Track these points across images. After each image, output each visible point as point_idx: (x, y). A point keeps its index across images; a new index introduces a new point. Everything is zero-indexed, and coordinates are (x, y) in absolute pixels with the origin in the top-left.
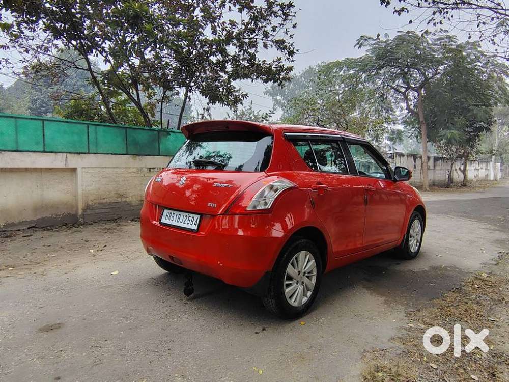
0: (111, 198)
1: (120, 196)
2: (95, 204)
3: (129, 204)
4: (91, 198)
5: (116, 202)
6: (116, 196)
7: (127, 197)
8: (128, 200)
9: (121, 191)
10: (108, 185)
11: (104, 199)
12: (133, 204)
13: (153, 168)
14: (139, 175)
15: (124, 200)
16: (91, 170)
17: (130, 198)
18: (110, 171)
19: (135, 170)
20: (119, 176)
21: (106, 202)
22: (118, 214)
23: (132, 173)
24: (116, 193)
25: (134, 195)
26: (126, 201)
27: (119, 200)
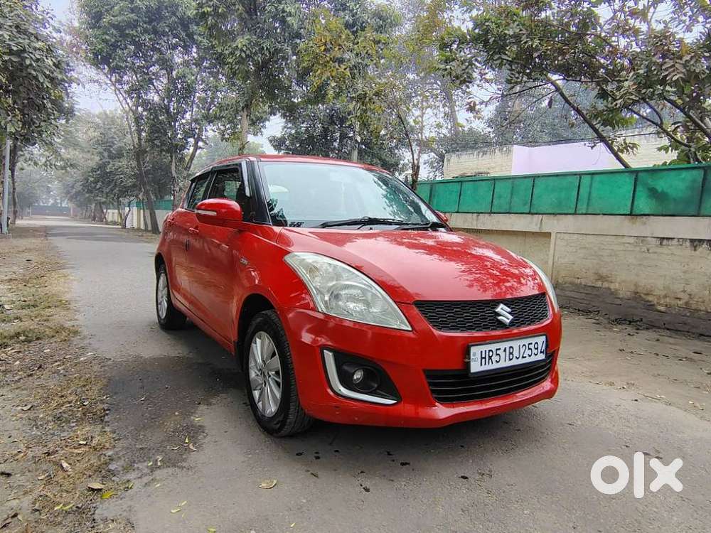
0: (589, 280)
1: (601, 278)
2: (565, 283)
3: (613, 294)
4: (563, 273)
5: (593, 287)
6: (596, 277)
7: (612, 282)
8: (612, 286)
9: (604, 271)
10: (586, 259)
11: (578, 278)
12: (621, 296)
13: (667, 238)
14: (638, 249)
15: (606, 285)
16: (567, 237)
17: (617, 285)
18: (591, 239)
19: (632, 240)
20: (605, 248)
21: (581, 284)
22: (594, 304)
23: (627, 245)
24: (596, 274)
25: (624, 281)
26: (609, 289)
27: (599, 284)
